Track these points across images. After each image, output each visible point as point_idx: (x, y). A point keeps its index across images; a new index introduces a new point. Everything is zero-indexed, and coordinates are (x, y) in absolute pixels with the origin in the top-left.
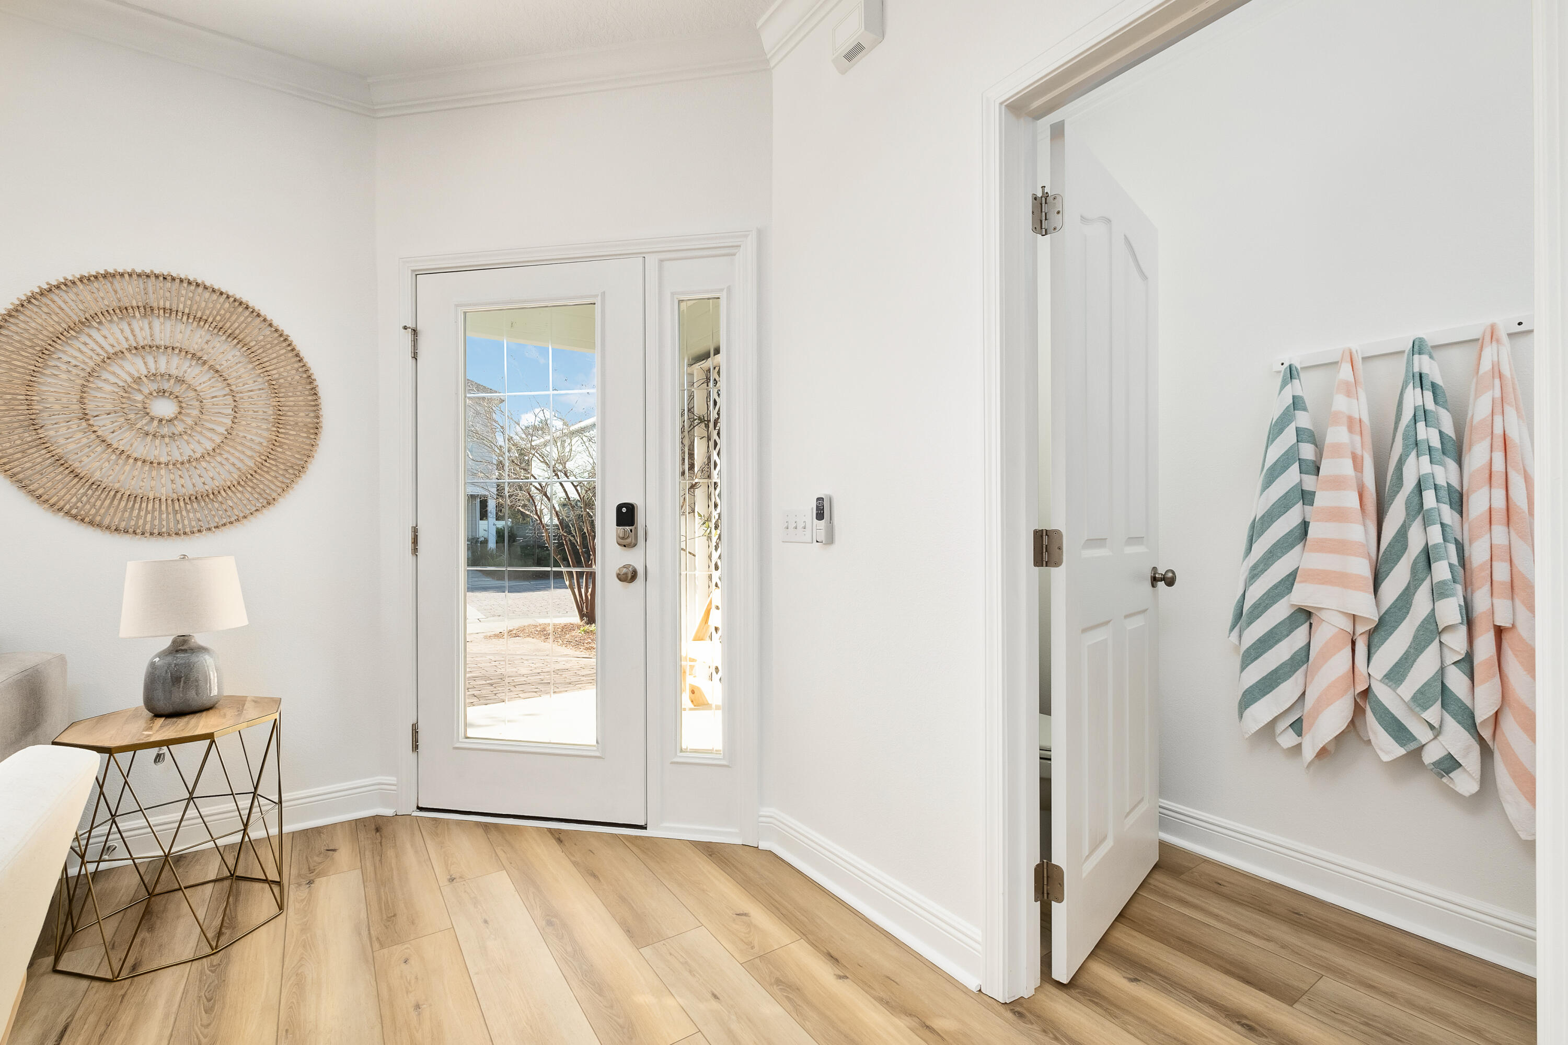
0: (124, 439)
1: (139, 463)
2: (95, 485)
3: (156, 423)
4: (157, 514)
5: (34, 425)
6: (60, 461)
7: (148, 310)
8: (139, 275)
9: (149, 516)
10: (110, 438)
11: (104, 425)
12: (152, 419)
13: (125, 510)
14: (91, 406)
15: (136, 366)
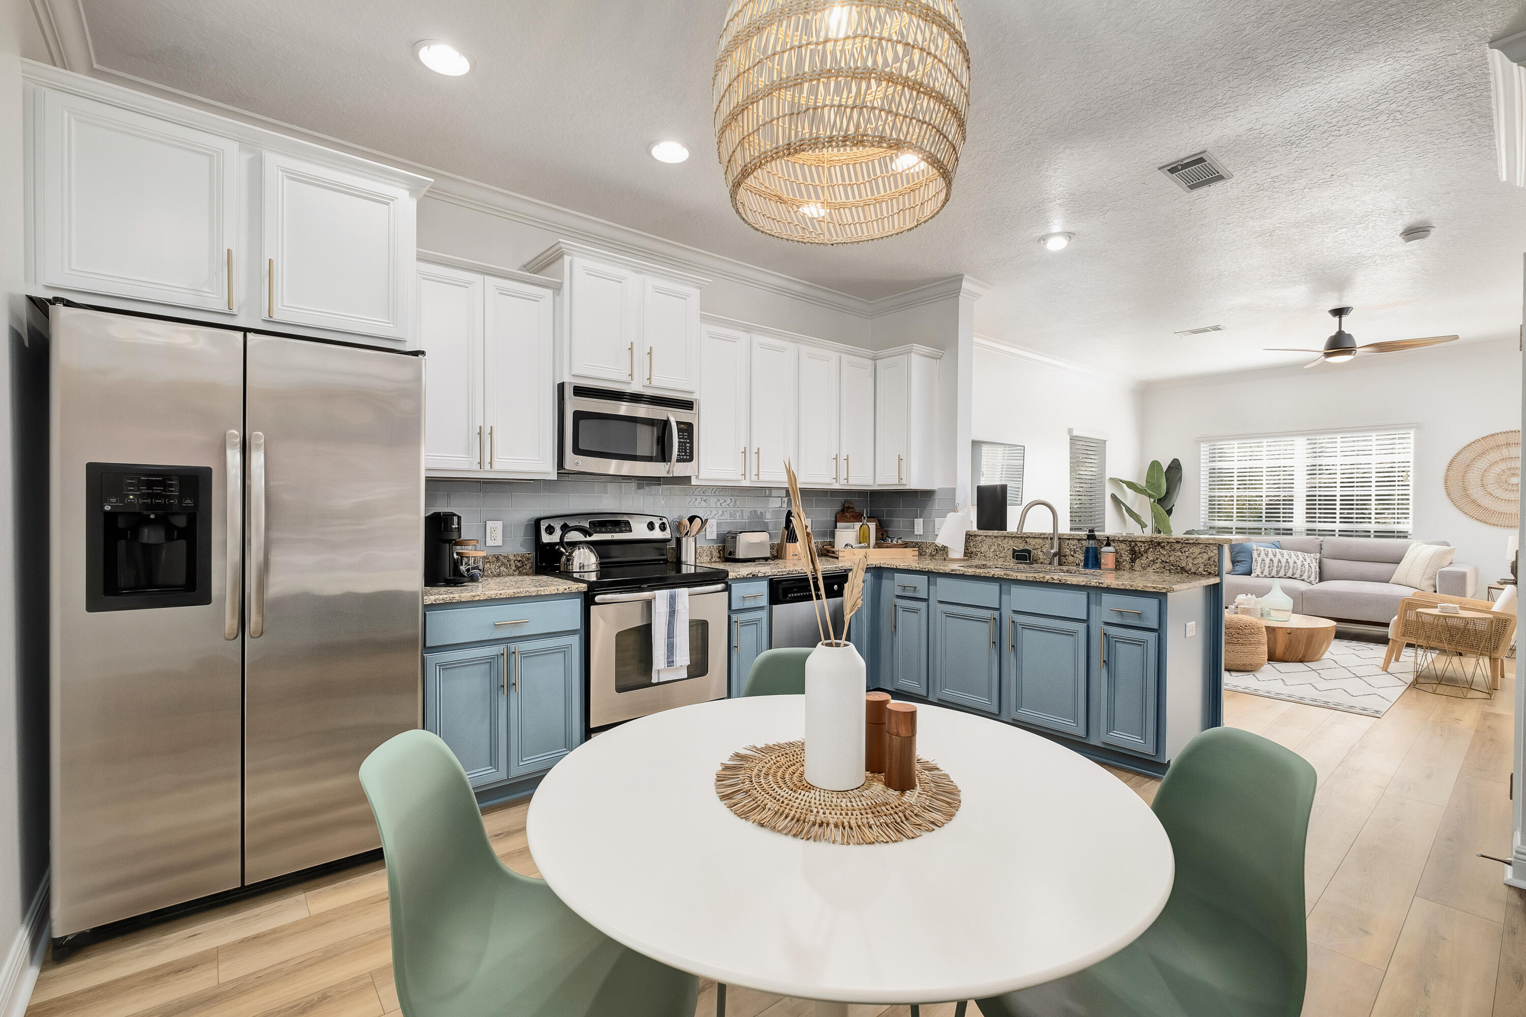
0: (1499, 493)
1: (1503, 501)
2: (1486, 509)
3: (1510, 486)
4: (1510, 519)
5: (1465, 489)
6: (1474, 501)
7: (1508, 445)
8: (1504, 433)
9: (1507, 520)
10: (1492, 492)
11: (1491, 488)
12: (1509, 484)
13: (1497, 518)
14: (1485, 482)
15: (1503, 466)
